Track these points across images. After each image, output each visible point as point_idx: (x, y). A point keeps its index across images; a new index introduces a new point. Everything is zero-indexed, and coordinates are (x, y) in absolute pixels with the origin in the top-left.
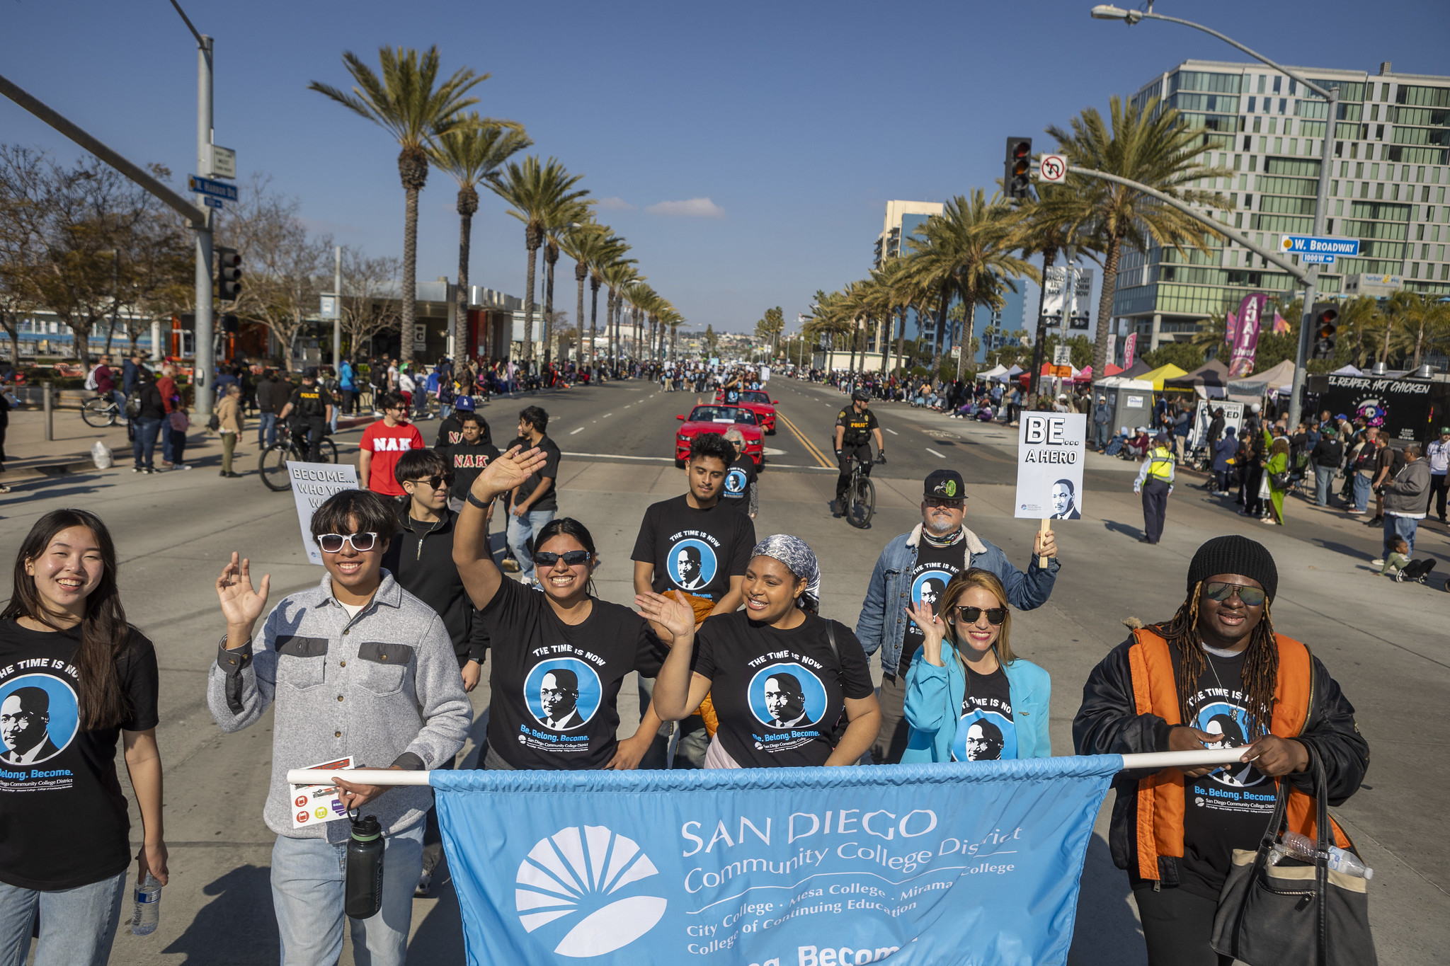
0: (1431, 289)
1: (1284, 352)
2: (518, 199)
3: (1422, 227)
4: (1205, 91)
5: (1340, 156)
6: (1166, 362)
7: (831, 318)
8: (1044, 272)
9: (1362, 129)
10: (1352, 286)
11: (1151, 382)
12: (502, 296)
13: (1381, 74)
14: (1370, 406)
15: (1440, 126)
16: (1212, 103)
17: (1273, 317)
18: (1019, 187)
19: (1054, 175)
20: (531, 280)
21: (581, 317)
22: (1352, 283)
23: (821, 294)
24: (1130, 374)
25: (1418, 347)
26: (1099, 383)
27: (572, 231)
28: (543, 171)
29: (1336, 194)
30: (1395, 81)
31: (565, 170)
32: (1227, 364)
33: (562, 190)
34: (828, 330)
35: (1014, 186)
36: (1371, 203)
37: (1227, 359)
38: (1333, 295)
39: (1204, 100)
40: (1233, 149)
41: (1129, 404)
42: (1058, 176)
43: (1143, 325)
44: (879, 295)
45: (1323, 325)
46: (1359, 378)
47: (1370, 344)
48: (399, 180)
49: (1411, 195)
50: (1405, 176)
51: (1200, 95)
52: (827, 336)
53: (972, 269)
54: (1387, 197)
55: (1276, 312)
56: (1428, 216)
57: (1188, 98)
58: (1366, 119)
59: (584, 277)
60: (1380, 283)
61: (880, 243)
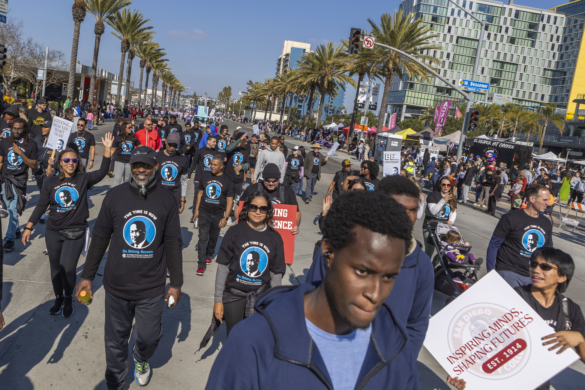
0: (524, 103)
1: (458, 126)
2: (119, 28)
3: (521, 74)
4: (433, 4)
5: (489, 40)
6: (407, 127)
7: (257, 94)
8: (359, 83)
9: (499, 28)
10: (490, 99)
11: (401, 135)
12: (107, 73)
13: (509, 4)
14: (491, 153)
15: (532, 30)
16: (435, 10)
17: (455, 109)
18: (354, 49)
19: (369, 45)
20: (122, 67)
21: (141, 85)
22: (490, 97)
23: (251, 82)
24: (392, 131)
25: (515, 129)
26: (380, 134)
27: (141, 44)
28: (132, 15)
29: (486, 57)
30: (515, 8)
31: (142, 17)
32: (434, 130)
33: (140, 25)
34: (255, 100)
35: (352, 49)
36: (501, 62)
37: (433, 128)
38: (482, 102)
39: (432, 8)
40: (443, 32)
41: (392, 145)
42: (371, 46)
43: (398, 109)
44: (281, 86)
45: (473, 117)
46: (487, 140)
47: (495, 125)
48: (72, 17)
49: (518, 60)
50: (516, 51)
51: (430, 5)
52: (254, 102)
53: (326, 78)
54: (508, 60)
55: (457, 108)
56: (524, 70)
57: (425, 6)
58: (501, 24)
59: (144, 66)
60: (502, 98)
61: (280, 60)
